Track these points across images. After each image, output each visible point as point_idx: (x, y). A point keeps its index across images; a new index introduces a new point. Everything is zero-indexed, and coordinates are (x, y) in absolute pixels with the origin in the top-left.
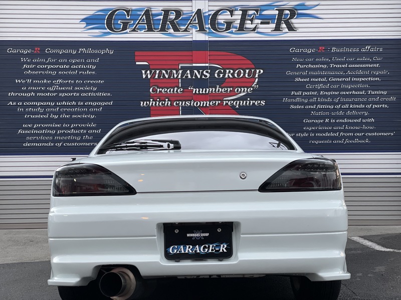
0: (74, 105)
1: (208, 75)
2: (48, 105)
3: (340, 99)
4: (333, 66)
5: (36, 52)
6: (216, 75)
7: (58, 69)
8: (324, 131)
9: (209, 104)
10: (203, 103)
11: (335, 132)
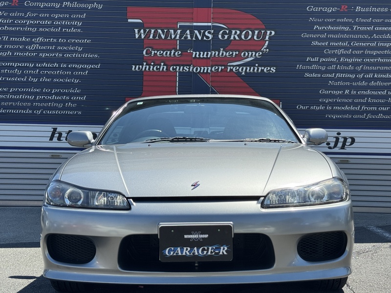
0: (56, 67)
1: (211, 36)
2: (27, 66)
3: (363, 67)
4: (356, 28)
5: (13, 5)
6: (220, 36)
7: (38, 26)
8: (343, 104)
9: (211, 70)
10: (204, 69)
11: (356, 105)
